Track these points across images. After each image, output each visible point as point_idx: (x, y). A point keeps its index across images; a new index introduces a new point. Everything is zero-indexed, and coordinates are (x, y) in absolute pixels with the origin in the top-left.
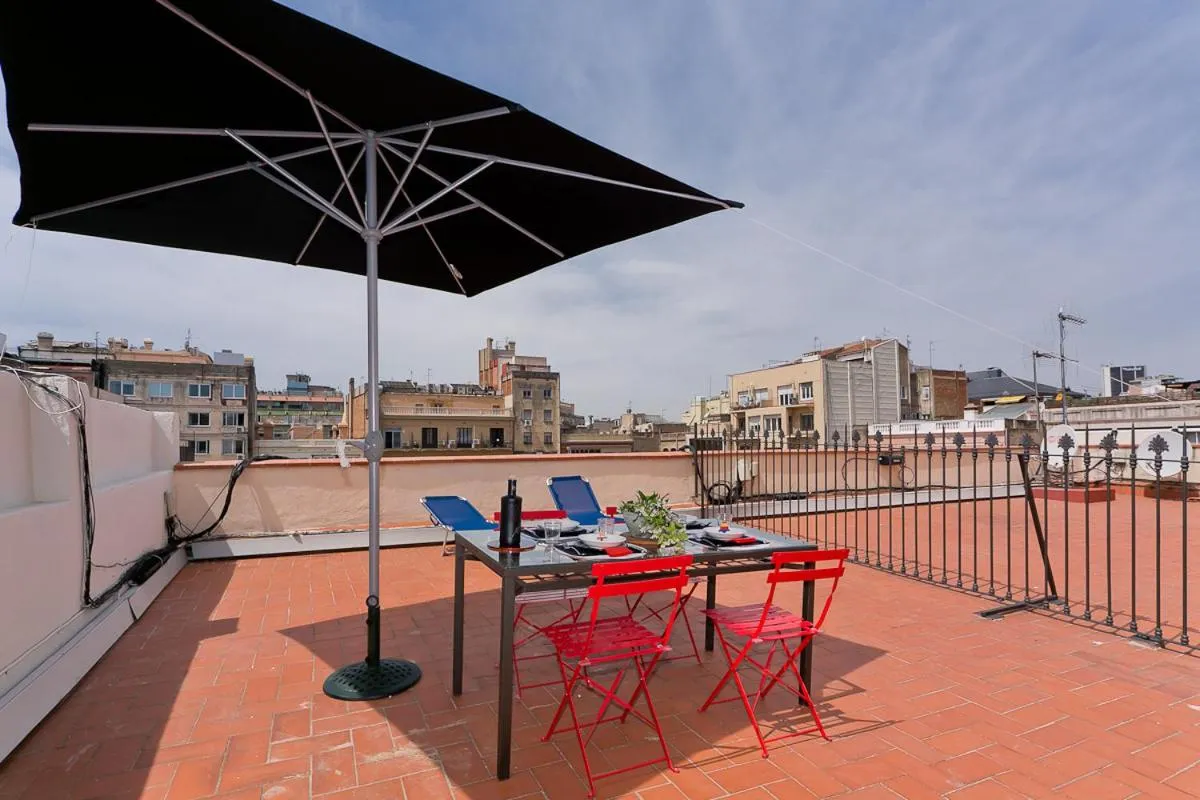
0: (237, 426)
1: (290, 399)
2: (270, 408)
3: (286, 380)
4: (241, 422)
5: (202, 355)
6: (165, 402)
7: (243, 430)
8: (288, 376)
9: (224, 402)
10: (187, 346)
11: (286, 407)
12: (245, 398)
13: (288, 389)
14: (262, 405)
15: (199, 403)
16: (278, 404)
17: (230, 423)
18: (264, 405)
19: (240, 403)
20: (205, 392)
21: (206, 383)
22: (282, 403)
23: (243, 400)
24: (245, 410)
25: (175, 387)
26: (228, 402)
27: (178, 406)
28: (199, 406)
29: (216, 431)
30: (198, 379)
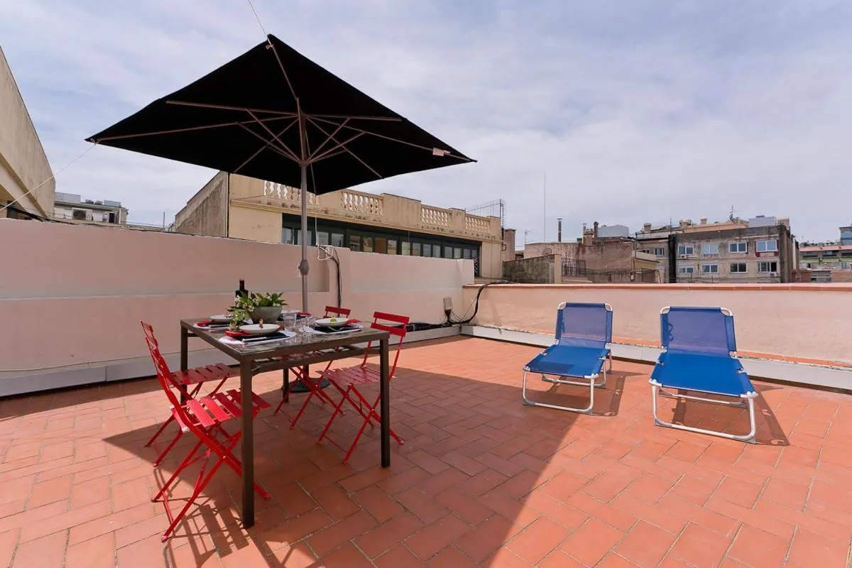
0: (770, 272)
1: (844, 248)
2: (820, 256)
3: (839, 231)
4: (774, 268)
5: (742, 222)
6: (713, 257)
7: (775, 275)
8: (840, 228)
9: (758, 255)
10: (731, 218)
11: (839, 255)
12: (776, 250)
13: (842, 239)
14: (807, 256)
15: (738, 257)
16: (831, 253)
17: (764, 269)
18: (814, 254)
19: (773, 254)
20: (742, 248)
21: (743, 242)
22: (834, 251)
23: (775, 252)
24: (777, 260)
25: (720, 247)
26: (761, 254)
27: (722, 259)
28: (738, 259)
29: (752, 276)
30: (736, 240)
